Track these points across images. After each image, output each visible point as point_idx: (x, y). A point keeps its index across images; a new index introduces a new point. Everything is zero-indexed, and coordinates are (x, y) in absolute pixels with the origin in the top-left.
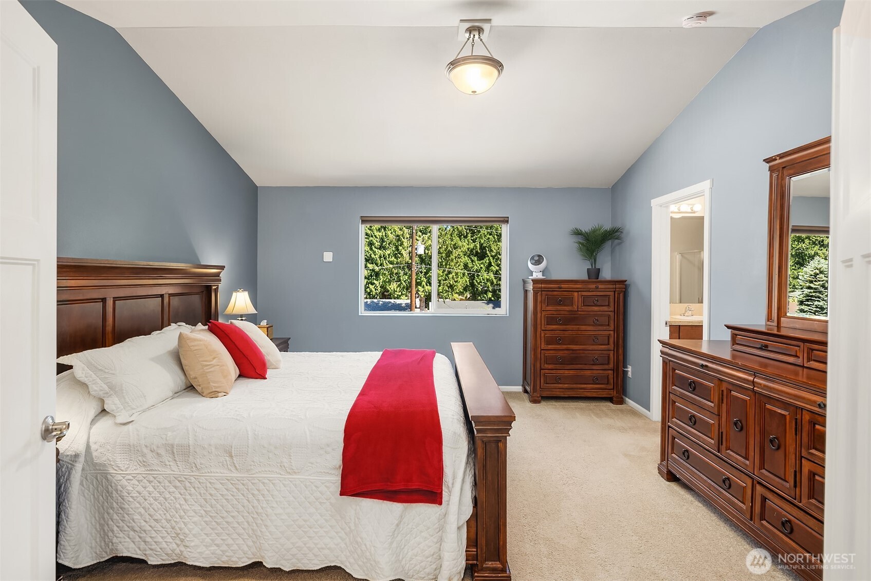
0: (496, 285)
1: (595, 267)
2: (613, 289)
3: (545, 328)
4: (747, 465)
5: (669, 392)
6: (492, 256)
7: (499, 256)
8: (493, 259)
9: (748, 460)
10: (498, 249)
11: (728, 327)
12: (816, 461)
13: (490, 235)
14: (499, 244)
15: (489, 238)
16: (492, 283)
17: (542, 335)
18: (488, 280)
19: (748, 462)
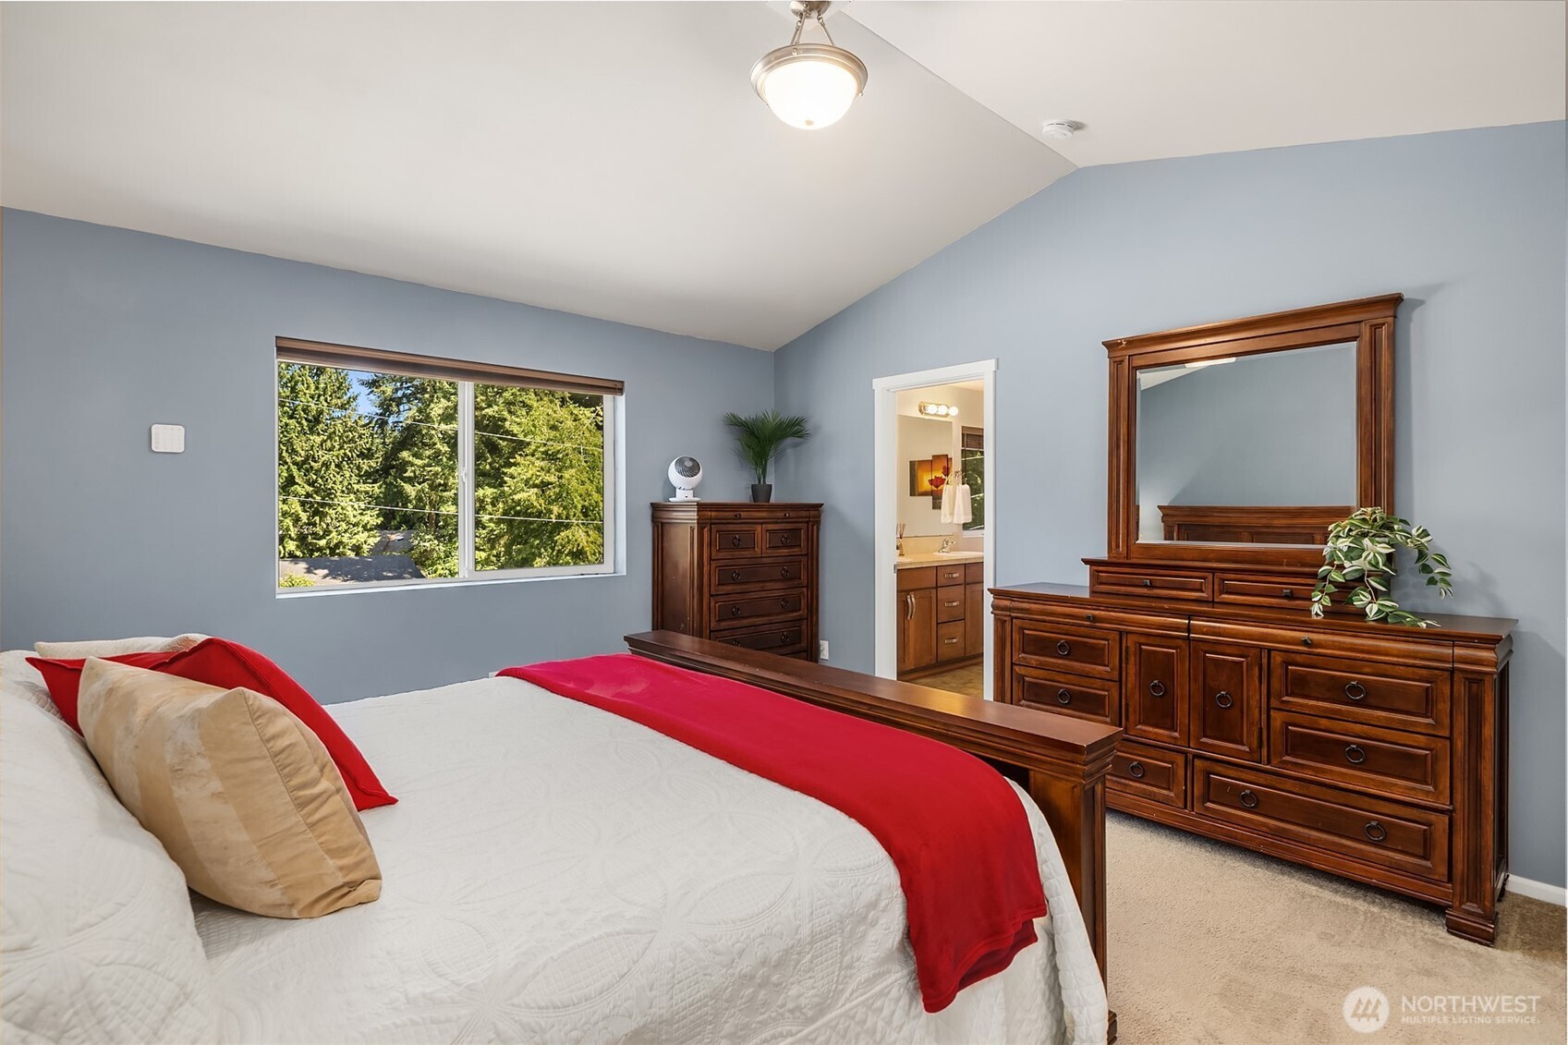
0: (307, 524)
1: (764, 482)
2: (806, 518)
3: (716, 591)
4: (1176, 738)
5: (1012, 664)
6: (295, 463)
7: (312, 464)
8: (299, 470)
9: (1176, 731)
10: (312, 449)
11: (1086, 562)
12: (1293, 710)
13: (291, 417)
14: (311, 438)
15: (287, 425)
16: (297, 520)
17: (712, 604)
18: (285, 514)
19: (1176, 734)
